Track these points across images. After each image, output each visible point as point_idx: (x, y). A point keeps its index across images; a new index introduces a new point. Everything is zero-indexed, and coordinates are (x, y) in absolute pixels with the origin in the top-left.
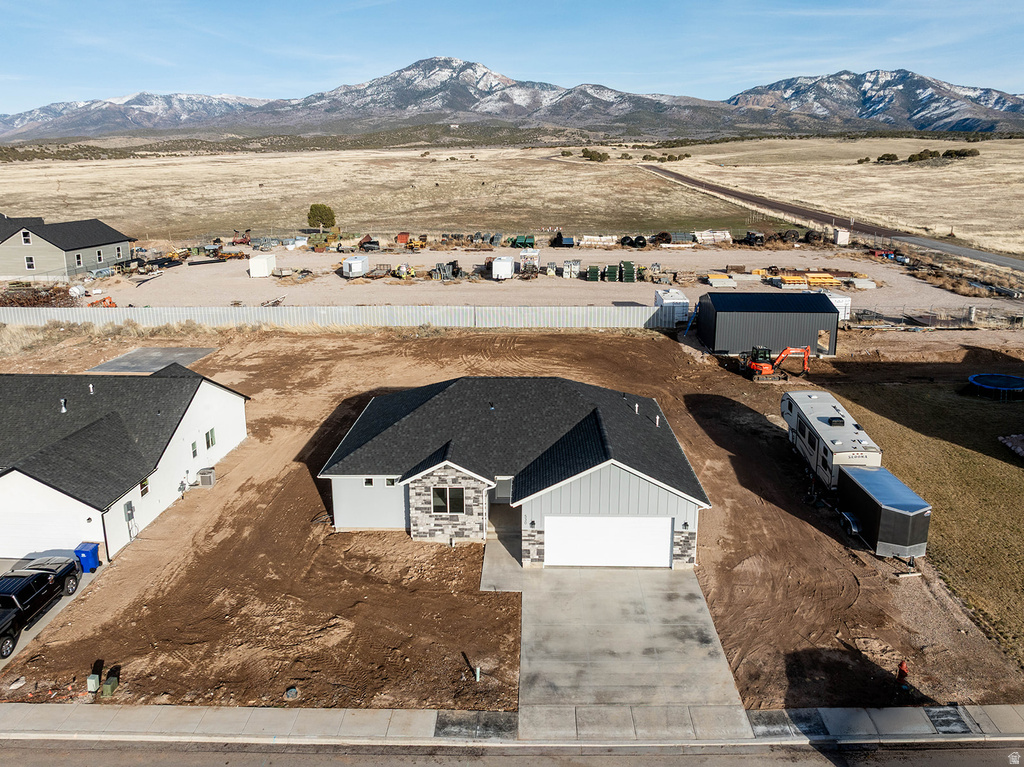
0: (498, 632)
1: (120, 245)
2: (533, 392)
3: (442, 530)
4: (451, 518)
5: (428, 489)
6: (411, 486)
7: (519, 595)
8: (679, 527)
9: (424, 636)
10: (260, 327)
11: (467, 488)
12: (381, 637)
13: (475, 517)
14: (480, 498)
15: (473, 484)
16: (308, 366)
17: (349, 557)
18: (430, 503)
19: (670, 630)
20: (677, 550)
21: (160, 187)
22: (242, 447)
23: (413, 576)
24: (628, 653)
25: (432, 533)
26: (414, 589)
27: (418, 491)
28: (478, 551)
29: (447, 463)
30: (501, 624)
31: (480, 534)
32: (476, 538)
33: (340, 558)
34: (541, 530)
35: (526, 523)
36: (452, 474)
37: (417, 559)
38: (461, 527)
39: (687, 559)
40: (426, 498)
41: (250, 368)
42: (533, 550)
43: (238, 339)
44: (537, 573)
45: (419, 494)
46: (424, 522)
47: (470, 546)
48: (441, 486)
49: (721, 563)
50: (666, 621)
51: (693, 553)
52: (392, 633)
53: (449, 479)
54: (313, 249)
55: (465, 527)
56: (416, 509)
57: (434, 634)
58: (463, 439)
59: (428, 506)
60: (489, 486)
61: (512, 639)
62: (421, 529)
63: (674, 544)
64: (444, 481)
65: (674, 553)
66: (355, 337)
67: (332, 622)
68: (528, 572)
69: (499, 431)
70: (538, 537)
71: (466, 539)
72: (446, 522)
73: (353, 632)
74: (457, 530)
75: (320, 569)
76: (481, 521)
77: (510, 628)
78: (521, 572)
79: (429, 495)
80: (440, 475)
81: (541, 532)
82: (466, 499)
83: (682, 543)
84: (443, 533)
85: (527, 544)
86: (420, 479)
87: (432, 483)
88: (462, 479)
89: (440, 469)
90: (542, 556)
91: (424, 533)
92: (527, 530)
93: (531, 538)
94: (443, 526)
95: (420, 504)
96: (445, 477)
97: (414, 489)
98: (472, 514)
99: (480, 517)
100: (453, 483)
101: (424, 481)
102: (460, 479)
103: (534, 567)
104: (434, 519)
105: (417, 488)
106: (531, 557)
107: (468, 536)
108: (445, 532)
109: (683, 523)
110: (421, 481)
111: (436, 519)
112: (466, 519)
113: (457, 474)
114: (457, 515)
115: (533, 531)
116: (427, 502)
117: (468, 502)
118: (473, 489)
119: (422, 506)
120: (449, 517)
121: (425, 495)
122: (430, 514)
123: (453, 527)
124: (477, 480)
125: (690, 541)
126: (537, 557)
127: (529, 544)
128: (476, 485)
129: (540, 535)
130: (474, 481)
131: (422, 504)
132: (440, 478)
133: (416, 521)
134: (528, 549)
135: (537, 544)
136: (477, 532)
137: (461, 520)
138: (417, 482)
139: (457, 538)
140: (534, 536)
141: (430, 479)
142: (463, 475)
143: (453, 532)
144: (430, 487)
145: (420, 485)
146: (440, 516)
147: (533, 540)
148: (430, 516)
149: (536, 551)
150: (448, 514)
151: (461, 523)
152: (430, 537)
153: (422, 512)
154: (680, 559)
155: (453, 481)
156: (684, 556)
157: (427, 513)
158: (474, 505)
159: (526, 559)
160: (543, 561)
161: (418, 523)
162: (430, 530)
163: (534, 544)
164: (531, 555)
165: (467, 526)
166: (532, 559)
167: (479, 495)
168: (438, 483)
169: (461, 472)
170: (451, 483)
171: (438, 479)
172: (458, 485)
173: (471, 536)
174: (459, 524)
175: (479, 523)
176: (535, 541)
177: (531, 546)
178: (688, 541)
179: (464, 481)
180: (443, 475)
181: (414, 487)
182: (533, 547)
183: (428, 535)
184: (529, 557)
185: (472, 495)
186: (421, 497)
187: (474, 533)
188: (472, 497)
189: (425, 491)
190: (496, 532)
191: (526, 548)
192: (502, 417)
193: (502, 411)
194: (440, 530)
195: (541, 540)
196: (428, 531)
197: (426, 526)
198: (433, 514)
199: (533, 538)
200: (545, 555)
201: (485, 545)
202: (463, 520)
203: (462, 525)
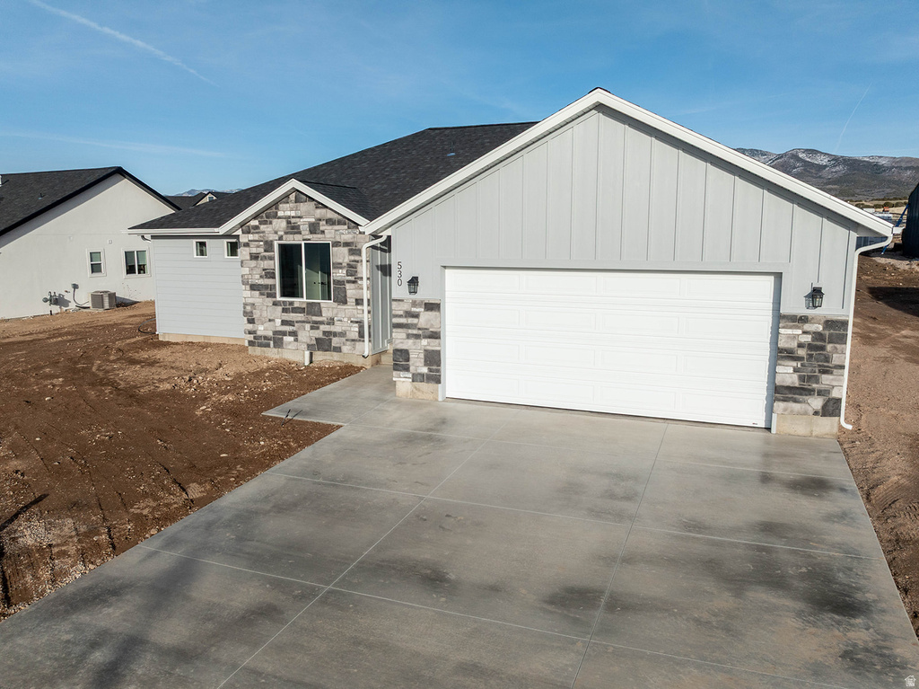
3: (294, 334)
4: (310, 310)
5: (269, 246)
6: (243, 239)
8: (794, 304)
11: (336, 244)
13: (350, 309)
14: (359, 267)
15: (344, 234)
18: (273, 276)
20: (788, 374)
25: (277, 340)
27: (254, 250)
29: (294, 184)
31: (358, 346)
32: (351, 354)
34: (432, 299)
35: (400, 284)
36: (309, 214)
38: (327, 328)
39: (817, 403)
40: (266, 264)
42: (417, 351)
45: (254, 257)
46: (265, 314)
48: (291, 240)
50: (693, 526)
51: (840, 387)
53: (304, 224)
55: (332, 329)
59: (269, 282)
62: (261, 330)
63: (781, 354)
64: (293, 228)
65: (779, 380)
68: (399, 403)
70: (426, 319)
71: (336, 356)
72: (300, 317)
74: (318, 334)
76: (359, 316)
78: (385, 401)
79: (272, 258)
80: (288, 213)
81: (433, 307)
82: (334, 268)
83: (802, 352)
84: (296, 340)
85: (404, 336)
86: (255, 223)
87: (276, 233)
88: (327, 223)
89: (286, 197)
90: (434, 367)
91: (265, 338)
92: (402, 301)
93: (411, 321)
94: (296, 324)
95: (258, 276)
96: (298, 220)
97: (247, 245)
98: (345, 302)
99: (359, 307)
100: (312, 232)
101: (263, 227)
102: (324, 222)
103: (420, 396)
104: (280, 309)
105: (252, 244)
106: (412, 368)
107: (338, 350)
108: (299, 338)
109: (809, 290)
110: (256, 227)
111: (284, 310)
112: (335, 311)
113: (318, 211)
114: (319, 303)
115: (414, 304)
116: (269, 273)
117: (338, 274)
118: (347, 244)
119: (261, 282)
120: (304, 306)
121: (264, 258)
122: (274, 299)
123: (312, 328)
124: (353, 225)
125: (829, 347)
126: (425, 370)
127: (409, 336)
128: (351, 236)
129: (430, 313)
130: (349, 228)
131: (261, 277)
132: (289, 223)
133: (252, 312)
134: (404, 347)
135: (425, 337)
136: (353, 340)
137: (326, 314)
138: (252, 231)
139: (320, 352)
140: (416, 316)
141: (271, 223)
142: (330, 215)
143: (314, 338)
144: (272, 241)
145: (256, 237)
146: (291, 303)
147: (416, 325)
148: (275, 304)
149: (422, 356)
150: (305, 299)
151: (325, 319)
152: (275, 347)
153: (262, 294)
154: (796, 401)
155: (312, 229)
156: (810, 392)
157: (269, 296)
158: (349, 282)
159: (402, 374)
160: (438, 380)
161: (254, 316)
162: (275, 333)
163: (417, 337)
164: (410, 363)
165: (337, 328)
166: (413, 374)
167: (357, 258)
168: (286, 233)
169: (326, 207)
170: (307, 232)
171: (283, 224)
172: (319, 236)
173: (345, 349)
174: (322, 323)
175: (357, 322)
176: (419, 329)
177: (411, 341)
178: (823, 348)
179: (331, 227)
180: (293, 214)
181: (247, 241)
182: (414, 344)
183: (272, 342)
184: (407, 369)
185: (344, 258)
186: (260, 262)
187: (348, 343)
188: (344, 264)
189: (265, 251)
191: (400, 346)
192: (462, 162)
193: (466, 156)
194: (291, 334)
195: (433, 326)
196: (271, 334)
197: (268, 324)
198: (279, 298)
199: (416, 321)
200: (443, 367)
201: (366, 370)
202: (330, 314)
203: (328, 324)
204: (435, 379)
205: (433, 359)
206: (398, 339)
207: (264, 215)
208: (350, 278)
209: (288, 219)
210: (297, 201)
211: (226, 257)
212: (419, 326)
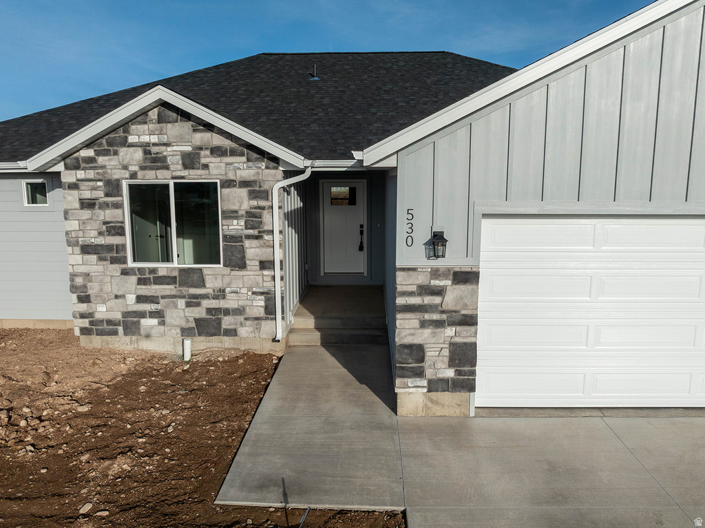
3: (158, 314)
4: (185, 279)
5: (113, 187)
6: (68, 176)
11: (228, 184)
13: (252, 275)
14: (266, 216)
15: (243, 168)
18: (121, 232)
25: (130, 324)
27: (87, 194)
29: (161, 93)
31: (266, 326)
32: (253, 338)
34: (462, 266)
35: (410, 241)
36: (181, 140)
38: (213, 304)
40: (109, 215)
42: (437, 345)
45: (88, 204)
46: (109, 288)
48: (150, 178)
53: (173, 153)
55: (222, 304)
56: (86, 249)
59: (115, 240)
62: (102, 311)
64: (156, 161)
68: (418, 428)
69: (326, 101)
70: (454, 296)
71: (227, 342)
72: (168, 289)
74: (199, 312)
76: (268, 285)
78: (393, 429)
79: (118, 206)
80: (146, 139)
81: (467, 277)
82: (224, 218)
84: (162, 323)
85: (416, 323)
86: (89, 153)
87: (125, 167)
88: (212, 152)
89: (141, 116)
90: (466, 369)
91: (109, 322)
92: (414, 269)
93: (428, 300)
94: (162, 301)
95: (94, 233)
96: (163, 148)
97: (74, 186)
98: (242, 266)
99: (266, 272)
100: (185, 167)
101: (101, 160)
102: (208, 152)
103: (438, 411)
104: (133, 279)
105: (83, 185)
106: (429, 373)
107: (232, 333)
108: (168, 320)
110: (91, 160)
111: (141, 282)
112: (227, 279)
113: (199, 134)
114: (200, 270)
115: (435, 273)
116: (114, 227)
117: (230, 227)
118: (245, 184)
119: (101, 241)
120: (176, 274)
121: (105, 206)
122: (123, 266)
123: (188, 305)
124: (255, 155)
126: (450, 373)
127: (423, 324)
128: (252, 172)
129: (462, 287)
130: (248, 160)
131: (100, 234)
132: (147, 152)
133: (85, 286)
134: (416, 340)
135: (452, 324)
136: (257, 319)
137: (211, 284)
138: (83, 165)
139: (202, 338)
140: (440, 292)
141: (116, 153)
142: (218, 140)
143: (192, 319)
144: (119, 181)
145: (91, 174)
146: (153, 271)
147: (436, 306)
148: (125, 272)
149: (446, 352)
150: (175, 264)
151: (210, 291)
152: (126, 334)
153: (101, 259)
155: (187, 161)
157: (114, 261)
158: (249, 237)
159: (410, 382)
160: (471, 387)
161: (90, 292)
162: (126, 314)
163: (439, 324)
164: (426, 364)
165: (230, 303)
166: (430, 382)
168: (143, 168)
169: (209, 127)
170: (180, 167)
171: (138, 154)
172: (200, 172)
173: (243, 332)
174: (205, 297)
175: (262, 293)
176: (443, 312)
177: (427, 332)
179: (218, 159)
180: (154, 139)
181: (73, 180)
182: (434, 335)
183: (121, 329)
184: (419, 373)
185: (241, 203)
186: (97, 211)
187: (248, 323)
188: (242, 213)
189: (107, 195)
190: (317, 328)
191: (409, 340)
192: (336, 87)
193: (335, 81)
194: (153, 314)
195: (465, 306)
196: (118, 316)
197: (113, 303)
198: (131, 264)
199: (437, 300)
200: (477, 368)
201: (280, 359)
202: (218, 284)
203: (216, 297)
204: (467, 385)
205: (464, 356)
206: (406, 330)
207: (104, 141)
208: (251, 232)
209: (146, 148)
210: (161, 120)
211: (26, 205)
212: (445, 307)
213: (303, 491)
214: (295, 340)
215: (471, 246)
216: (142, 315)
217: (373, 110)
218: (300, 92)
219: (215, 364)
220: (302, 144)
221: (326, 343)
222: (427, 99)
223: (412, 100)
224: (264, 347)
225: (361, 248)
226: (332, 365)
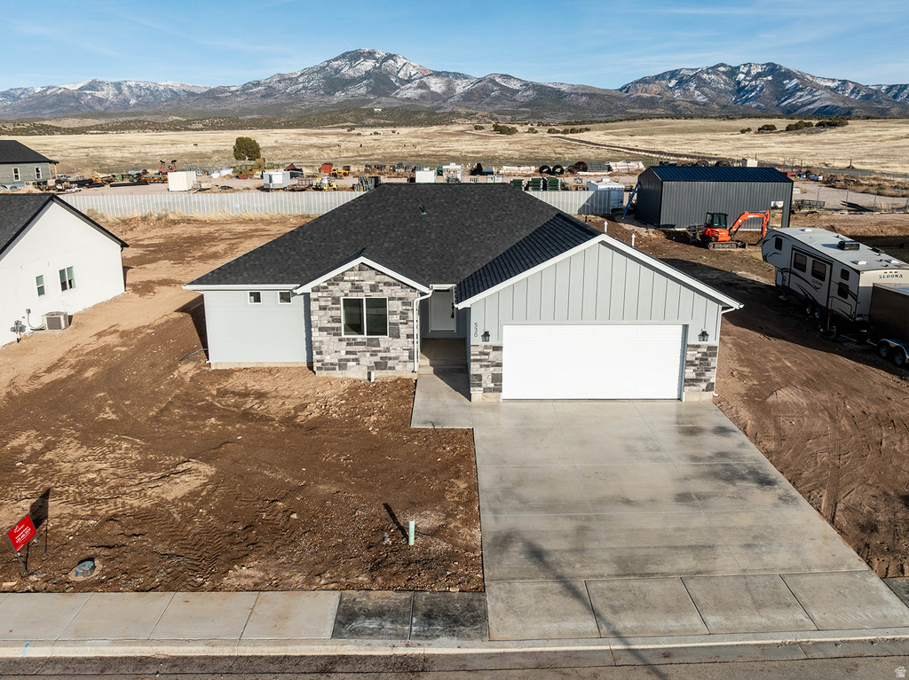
0: (442, 476)
1: (40, 166)
2: (477, 197)
3: (356, 360)
4: (370, 343)
5: (336, 300)
6: (313, 296)
7: (469, 433)
8: (693, 339)
9: (324, 483)
10: (166, 216)
11: (392, 299)
12: (255, 486)
13: (403, 341)
14: (410, 314)
15: (398, 292)
16: (213, 243)
17: (223, 393)
18: (339, 321)
19: (706, 469)
20: (690, 373)
21: (101, 148)
22: (115, 300)
23: (314, 412)
24: (653, 501)
25: (342, 365)
26: (313, 427)
27: (323, 304)
28: (408, 388)
29: (362, 259)
30: (445, 467)
31: (410, 365)
32: (403, 371)
33: (210, 395)
34: (496, 344)
35: (476, 336)
36: (370, 279)
37: (320, 395)
38: (384, 355)
39: (704, 385)
40: (334, 313)
41: (148, 246)
42: (487, 374)
43: (142, 226)
44: (494, 407)
45: (323, 308)
46: (332, 348)
47: (396, 381)
48: (354, 296)
49: (746, 394)
50: (695, 459)
51: (712, 376)
52: (273, 480)
53: (366, 285)
54: (237, 177)
55: (388, 355)
56: (321, 329)
57: (340, 480)
58: (386, 245)
59: (338, 325)
60: (423, 294)
61: (463, 485)
62: (328, 359)
63: (685, 363)
64: (358, 289)
65: (687, 376)
66: (269, 223)
67: (180, 468)
68: (479, 407)
69: (433, 236)
70: (493, 355)
71: (390, 373)
72: (361, 348)
73: (211, 479)
74: (377, 359)
75: (179, 408)
76: (411, 346)
77: (460, 471)
78: (470, 407)
79: (338, 309)
80: (352, 278)
81: (498, 348)
82: (390, 314)
83: (697, 362)
84: (359, 364)
85: (478, 366)
86: (326, 284)
87: (342, 291)
88: (384, 285)
89: (352, 269)
90: (498, 384)
91: (332, 364)
92: (478, 346)
93: (483, 357)
94: (358, 354)
95: (326, 322)
96: (361, 282)
97: (317, 300)
98: (398, 337)
99: (409, 340)
100: (372, 291)
101: (330, 287)
102: (382, 284)
103: (488, 400)
104: (345, 343)
105: (322, 299)
106: (484, 385)
107: (393, 368)
108: (361, 363)
109: (700, 333)
110: (326, 288)
111: (348, 344)
112: (390, 343)
113: (378, 277)
114: (377, 338)
115: (486, 347)
116: (336, 319)
117: (391, 319)
118: (400, 299)
119: (329, 325)
120: (366, 341)
121: (331, 309)
122: (340, 337)
123: (371, 355)
125: (709, 359)
126: (492, 385)
127: (481, 366)
128: (403, 294)
129: (496, 352)
130: (402, 288)
131: (329, 322)
132: (352, 284)
133: (320, 347)
134: (478, 373)
135: (493, 366)
136: (405, 362)
137: (383, 346)
138: (322, 290)
139: (377, 371)
140: (488, 354)
141: (338, 284)
142: (387, 279)
143: (373, 362)
144: (339, 297)
145: (325, 294)
146: (354, 339)
147: (486, 359)
148: (340, 340)
149: (490, 377)
150: (365, 336)
151: (382, 349)
152: (340, 370)
153: (328, 334)
154: (694, 385)
155: (372, 289)
156: (701, 381)
157: (335, 335)
158: (401, 323)
159: (476, 389)
161: (322, 350)
162: (340, 360)
163: (488, 366)
164: (483, 382)
165: (392, 354)
166: (484, 389)
167: (408, 308)
168: (350, 291)
169: (384, 274)
170: (368, 291)
171: (349, 285)
172: (378, 293)
173: (398, 368)
174: (380, 351)
175: (408, 350)
176: (489, 362)
177: (483, 369)
178: (707, 360)
179: (387, 288)
180: (357, 278)
181: (316, 297)
182: (486, 370)
183: (337, 367)
184: (480, 386)
185: (398, 308)
186: (328, 311)
187: (400, 363)
188: (398, 312)
189: (333, 304)
190: (431, 365)
191: (476, 373)
192: (438, 223)
193: (437, 216)
194: (353, 360)
195: (497, 359)
196: (337, 361)
197: (334, 354)
198: (343, 336)
199: (487, 357)
200: (503, 383)
201: (416, 381)
202: (386, 345)
203: (385, 352)
204: (499, 390)
205: (497, 379)
206: (475, 368)
207: (334, 280)
208: (402, 321)
209: (353, 283)
210: (362, 270)
211: (279, 303)
212: (490, 360)
213: (439, 424)
214: (423, 371)
215: (500, 336)
216: (348, 360)
217: (460, 245)
218: (417, 227)
219: (387, 383)
220: (424, 273)
221: (436, 372)
222: (489, 235)
223: (482, 235)
224: (408, 375)
225: (453, 317)
226: (441, 384)
